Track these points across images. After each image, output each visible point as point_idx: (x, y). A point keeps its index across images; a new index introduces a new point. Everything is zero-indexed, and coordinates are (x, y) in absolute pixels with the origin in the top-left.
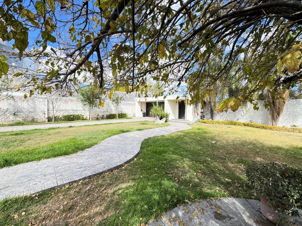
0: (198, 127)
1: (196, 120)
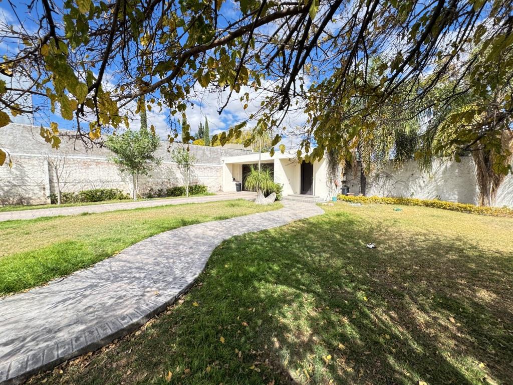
0: (336, 210)
1: (333, 195)
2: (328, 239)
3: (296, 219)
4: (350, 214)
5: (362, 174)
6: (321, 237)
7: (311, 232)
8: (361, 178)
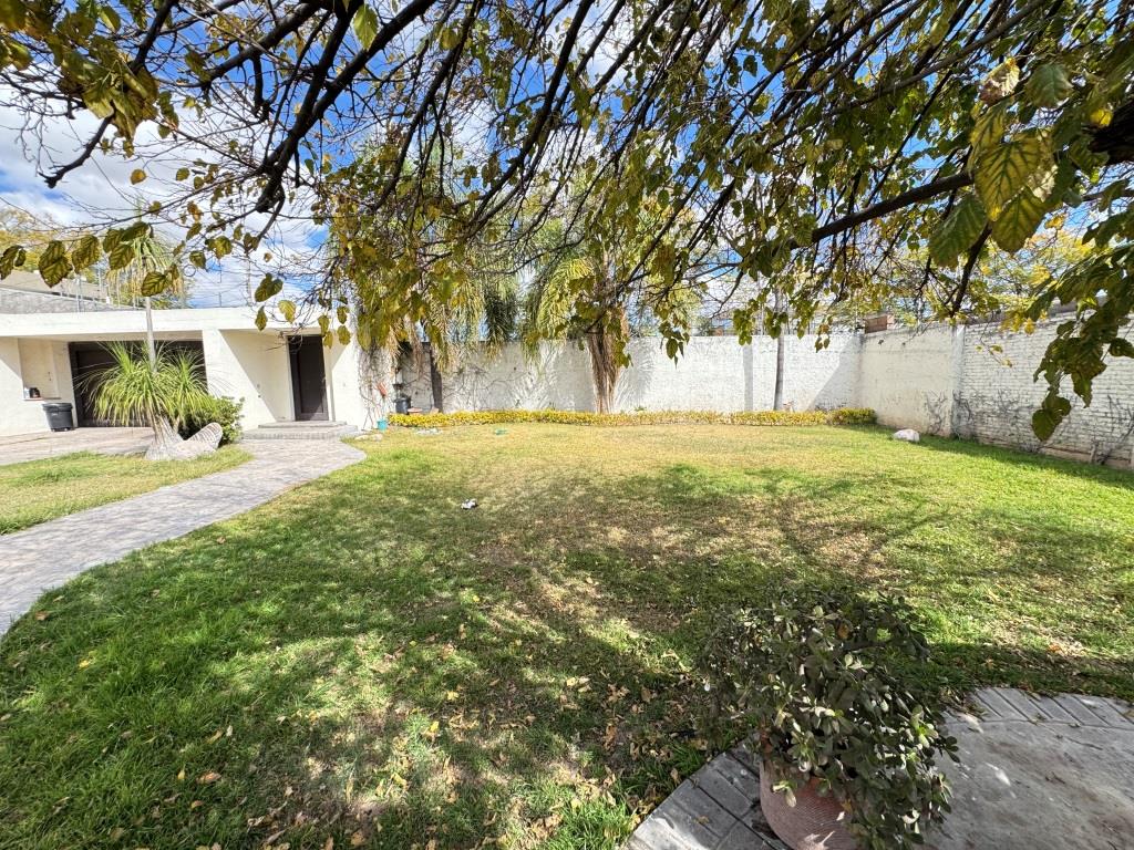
0: (390, 447)
1: (377, 417)
2: (385, 510)
3: (295, 482)
4: (421, 452)
5: (434, 368)
6: (368, 510)
7: (343, 503)
8: (433, 377)
